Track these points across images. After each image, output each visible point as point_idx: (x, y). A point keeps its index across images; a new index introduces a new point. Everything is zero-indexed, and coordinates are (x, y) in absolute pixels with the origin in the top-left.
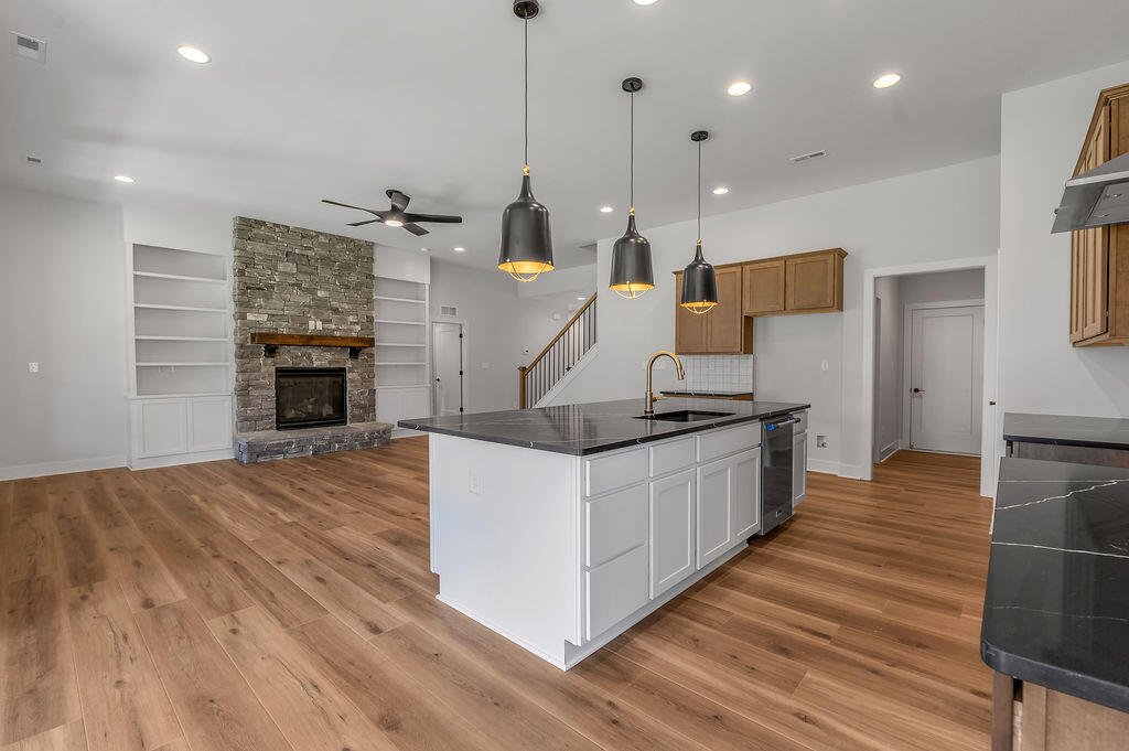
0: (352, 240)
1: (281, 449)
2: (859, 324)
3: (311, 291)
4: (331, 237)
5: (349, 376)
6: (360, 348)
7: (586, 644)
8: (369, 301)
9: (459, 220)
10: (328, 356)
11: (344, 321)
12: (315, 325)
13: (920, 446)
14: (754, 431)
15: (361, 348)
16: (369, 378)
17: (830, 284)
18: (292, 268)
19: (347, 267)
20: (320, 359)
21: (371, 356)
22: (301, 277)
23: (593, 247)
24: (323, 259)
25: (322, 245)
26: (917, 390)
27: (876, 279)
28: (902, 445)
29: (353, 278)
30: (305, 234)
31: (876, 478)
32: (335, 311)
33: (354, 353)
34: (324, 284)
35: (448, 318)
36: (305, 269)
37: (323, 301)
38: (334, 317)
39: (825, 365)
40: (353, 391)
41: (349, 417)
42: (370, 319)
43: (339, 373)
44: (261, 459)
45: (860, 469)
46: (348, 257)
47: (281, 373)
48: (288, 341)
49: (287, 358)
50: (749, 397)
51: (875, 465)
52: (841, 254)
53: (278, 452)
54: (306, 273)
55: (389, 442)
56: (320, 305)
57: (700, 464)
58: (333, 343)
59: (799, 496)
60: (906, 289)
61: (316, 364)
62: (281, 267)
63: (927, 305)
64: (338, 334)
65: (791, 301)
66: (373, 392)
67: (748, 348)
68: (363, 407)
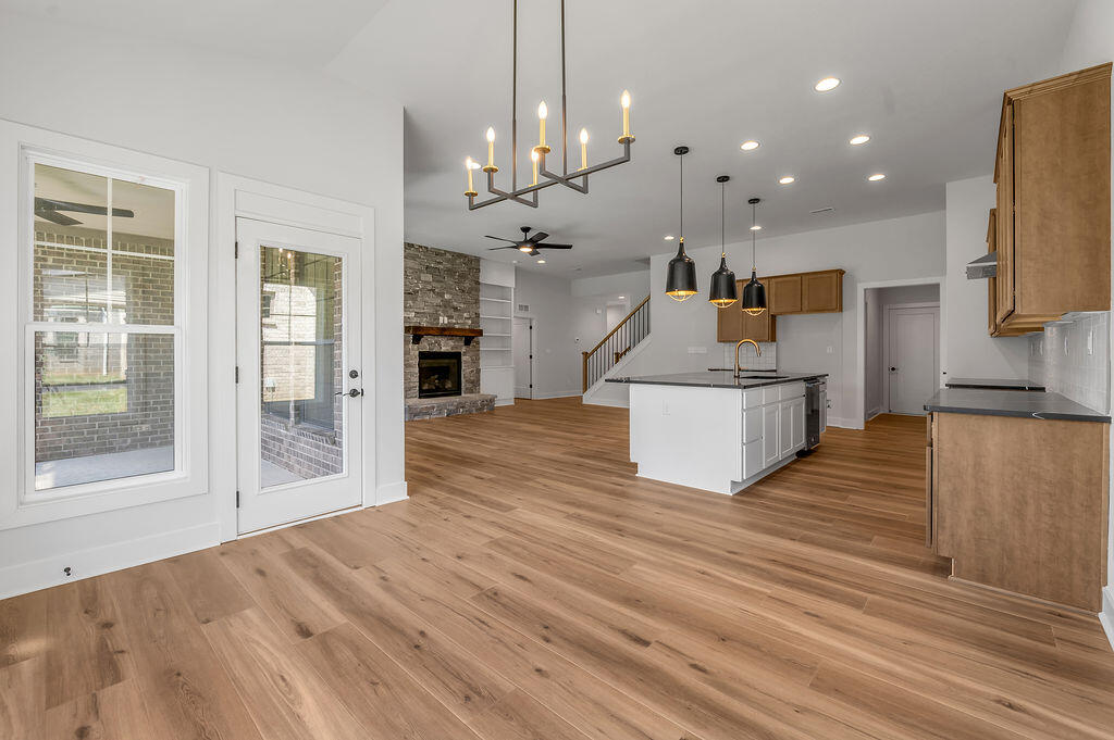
0: (466, 256)
1: (428, 411)
2: (854, 322)
3: (441, 295)
4: (453, 254)
5: (463, 358)
6: (471, 337)
7: (744, 481)
8: (477, 302)
9: (570, 247)
10: (451, 343)
11: (461, 317)
12: (443, 320)
13: (895, 411)
14: (801, 387)
15: (473, 337)
16: (476, 360)
17: (834, 294)
18: (429, 278)
19: (463, 276)
20: (446, 346)
21: (478, 343)
22: (434, 284)
23: (647, 261)
24: (448, 270)
25: (448, 261)
26: (893, 369)
27: (865, 290)
28: (884, 410)
29: (467, 285)
30: (438, 253)
31: (867, 428)
32: (455, 309)
33: (467, 343)
34: (449, 289)
35: (522, 314)
36: (438, 278)
37: (449, 301)
38: (455, 314)
39: (829, 350)
40: (466, 370)
41: (463, 389)
42: (478, 315)
43: (457, 356)
44: (416, 418)
45: (857, 423)
46: (464, 268)
47: (423, 355)
48: (429, 331)
49: (427, 345)
50: (775, 371)
51: (866, 422)
52: (841, 272)
53: (427, 414)
54: (438, 281)
55: (493, 409)
56: (446, 305)
57: (764, 406)
58: (456, 333)
59: (822, 433)
60: (883, 298)
61: (443, 349)
62: (423, 279)
63: (900, 306)
64: (457, 326)
65: (805, 303)
66: (478, 371)
67: (773, 339)
68: (472, 382)
